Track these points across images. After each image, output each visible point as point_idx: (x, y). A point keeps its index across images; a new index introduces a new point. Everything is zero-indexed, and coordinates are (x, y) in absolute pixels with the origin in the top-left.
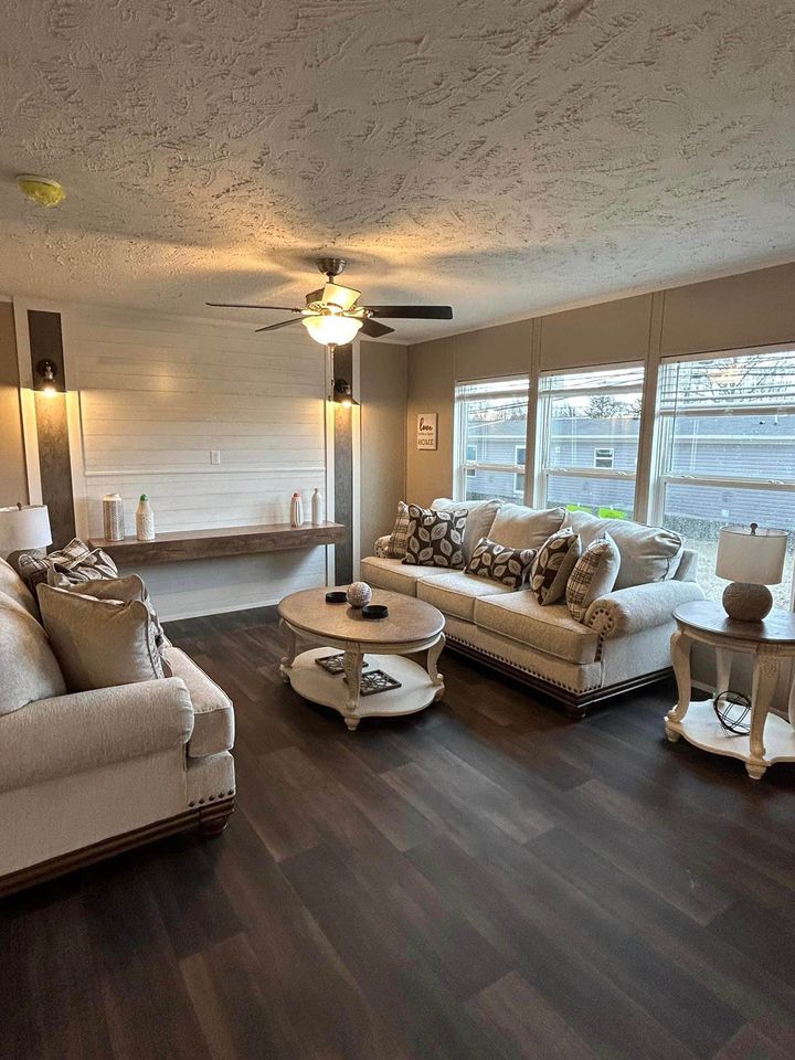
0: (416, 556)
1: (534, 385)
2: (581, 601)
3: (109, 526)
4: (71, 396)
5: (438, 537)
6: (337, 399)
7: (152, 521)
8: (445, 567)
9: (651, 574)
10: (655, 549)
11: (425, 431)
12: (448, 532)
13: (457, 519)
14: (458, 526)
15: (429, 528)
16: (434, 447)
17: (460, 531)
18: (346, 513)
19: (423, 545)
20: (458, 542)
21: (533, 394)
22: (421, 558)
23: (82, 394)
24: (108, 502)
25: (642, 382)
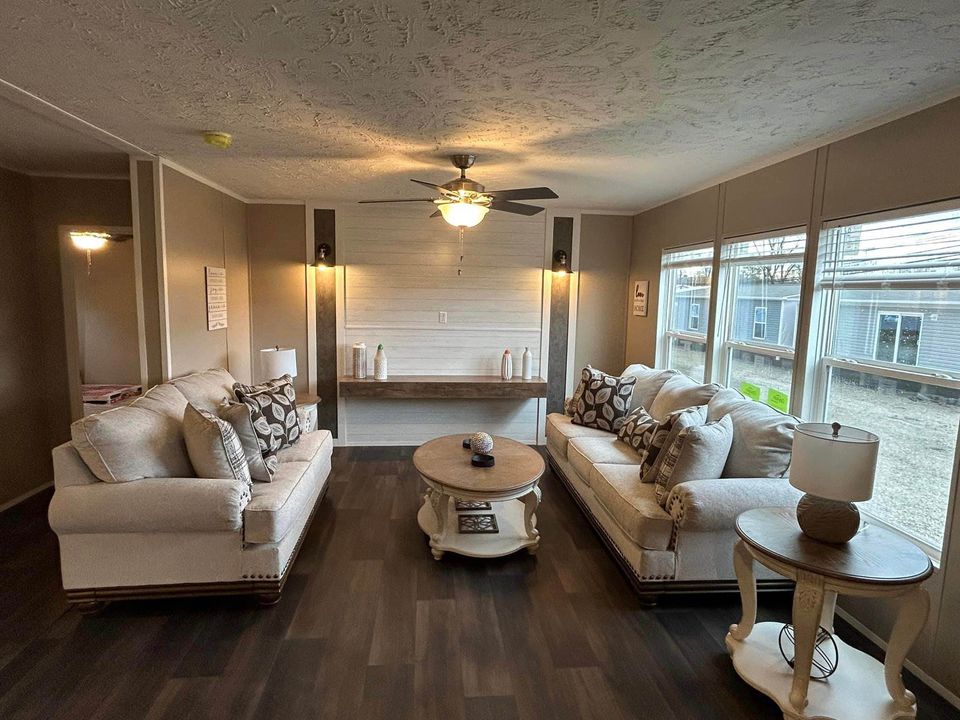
0: (581, 417)
1: (717, 253)
2: (667, 484)
3: (355, 366)
4: (339, 269)
5: (601, 401)
6: (554, 268)
7: (385, 366)
8: (608, 431)
9: (765, 467)
10: (773, 439)
11: (639, 298)
12: (611, 398)
13: (622, 385)
14: (622, 392)
15: (594, 392)
16: (643, 314)
17: (625, 398)
18: (559, 370)
19: (588, 408)
20: (621, 409)
21: (716, 262)
22: (585, 419)
23: (347, 267)
24: (355, 349)
25: (803, 251)
